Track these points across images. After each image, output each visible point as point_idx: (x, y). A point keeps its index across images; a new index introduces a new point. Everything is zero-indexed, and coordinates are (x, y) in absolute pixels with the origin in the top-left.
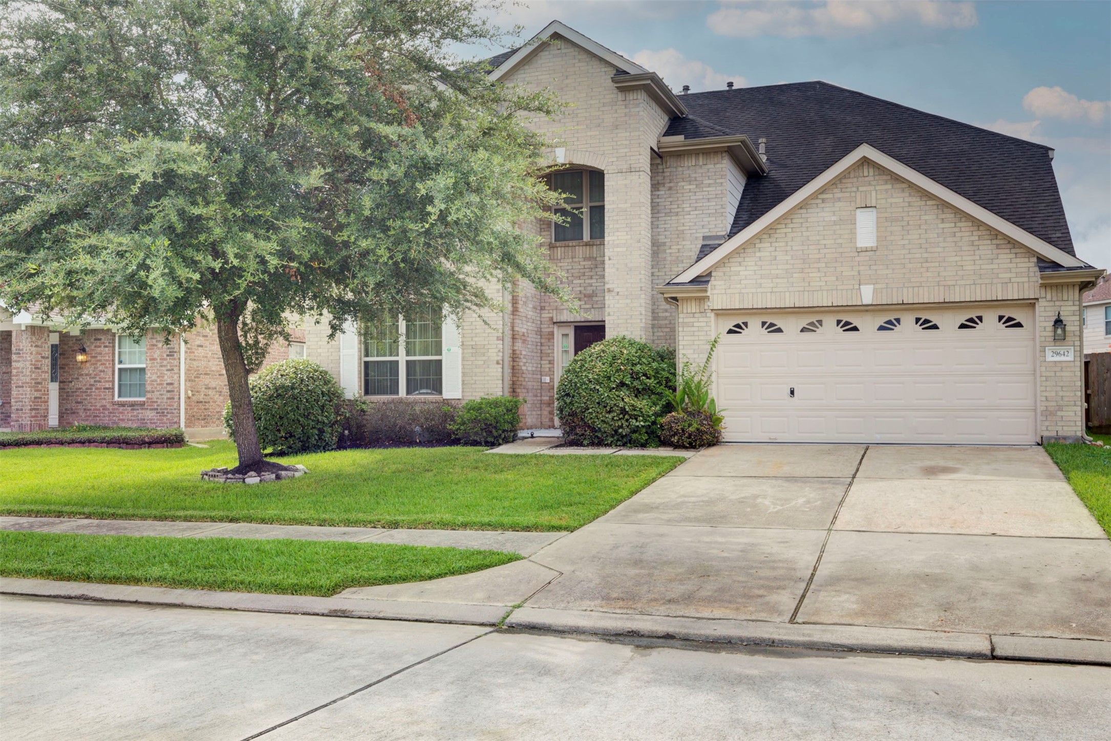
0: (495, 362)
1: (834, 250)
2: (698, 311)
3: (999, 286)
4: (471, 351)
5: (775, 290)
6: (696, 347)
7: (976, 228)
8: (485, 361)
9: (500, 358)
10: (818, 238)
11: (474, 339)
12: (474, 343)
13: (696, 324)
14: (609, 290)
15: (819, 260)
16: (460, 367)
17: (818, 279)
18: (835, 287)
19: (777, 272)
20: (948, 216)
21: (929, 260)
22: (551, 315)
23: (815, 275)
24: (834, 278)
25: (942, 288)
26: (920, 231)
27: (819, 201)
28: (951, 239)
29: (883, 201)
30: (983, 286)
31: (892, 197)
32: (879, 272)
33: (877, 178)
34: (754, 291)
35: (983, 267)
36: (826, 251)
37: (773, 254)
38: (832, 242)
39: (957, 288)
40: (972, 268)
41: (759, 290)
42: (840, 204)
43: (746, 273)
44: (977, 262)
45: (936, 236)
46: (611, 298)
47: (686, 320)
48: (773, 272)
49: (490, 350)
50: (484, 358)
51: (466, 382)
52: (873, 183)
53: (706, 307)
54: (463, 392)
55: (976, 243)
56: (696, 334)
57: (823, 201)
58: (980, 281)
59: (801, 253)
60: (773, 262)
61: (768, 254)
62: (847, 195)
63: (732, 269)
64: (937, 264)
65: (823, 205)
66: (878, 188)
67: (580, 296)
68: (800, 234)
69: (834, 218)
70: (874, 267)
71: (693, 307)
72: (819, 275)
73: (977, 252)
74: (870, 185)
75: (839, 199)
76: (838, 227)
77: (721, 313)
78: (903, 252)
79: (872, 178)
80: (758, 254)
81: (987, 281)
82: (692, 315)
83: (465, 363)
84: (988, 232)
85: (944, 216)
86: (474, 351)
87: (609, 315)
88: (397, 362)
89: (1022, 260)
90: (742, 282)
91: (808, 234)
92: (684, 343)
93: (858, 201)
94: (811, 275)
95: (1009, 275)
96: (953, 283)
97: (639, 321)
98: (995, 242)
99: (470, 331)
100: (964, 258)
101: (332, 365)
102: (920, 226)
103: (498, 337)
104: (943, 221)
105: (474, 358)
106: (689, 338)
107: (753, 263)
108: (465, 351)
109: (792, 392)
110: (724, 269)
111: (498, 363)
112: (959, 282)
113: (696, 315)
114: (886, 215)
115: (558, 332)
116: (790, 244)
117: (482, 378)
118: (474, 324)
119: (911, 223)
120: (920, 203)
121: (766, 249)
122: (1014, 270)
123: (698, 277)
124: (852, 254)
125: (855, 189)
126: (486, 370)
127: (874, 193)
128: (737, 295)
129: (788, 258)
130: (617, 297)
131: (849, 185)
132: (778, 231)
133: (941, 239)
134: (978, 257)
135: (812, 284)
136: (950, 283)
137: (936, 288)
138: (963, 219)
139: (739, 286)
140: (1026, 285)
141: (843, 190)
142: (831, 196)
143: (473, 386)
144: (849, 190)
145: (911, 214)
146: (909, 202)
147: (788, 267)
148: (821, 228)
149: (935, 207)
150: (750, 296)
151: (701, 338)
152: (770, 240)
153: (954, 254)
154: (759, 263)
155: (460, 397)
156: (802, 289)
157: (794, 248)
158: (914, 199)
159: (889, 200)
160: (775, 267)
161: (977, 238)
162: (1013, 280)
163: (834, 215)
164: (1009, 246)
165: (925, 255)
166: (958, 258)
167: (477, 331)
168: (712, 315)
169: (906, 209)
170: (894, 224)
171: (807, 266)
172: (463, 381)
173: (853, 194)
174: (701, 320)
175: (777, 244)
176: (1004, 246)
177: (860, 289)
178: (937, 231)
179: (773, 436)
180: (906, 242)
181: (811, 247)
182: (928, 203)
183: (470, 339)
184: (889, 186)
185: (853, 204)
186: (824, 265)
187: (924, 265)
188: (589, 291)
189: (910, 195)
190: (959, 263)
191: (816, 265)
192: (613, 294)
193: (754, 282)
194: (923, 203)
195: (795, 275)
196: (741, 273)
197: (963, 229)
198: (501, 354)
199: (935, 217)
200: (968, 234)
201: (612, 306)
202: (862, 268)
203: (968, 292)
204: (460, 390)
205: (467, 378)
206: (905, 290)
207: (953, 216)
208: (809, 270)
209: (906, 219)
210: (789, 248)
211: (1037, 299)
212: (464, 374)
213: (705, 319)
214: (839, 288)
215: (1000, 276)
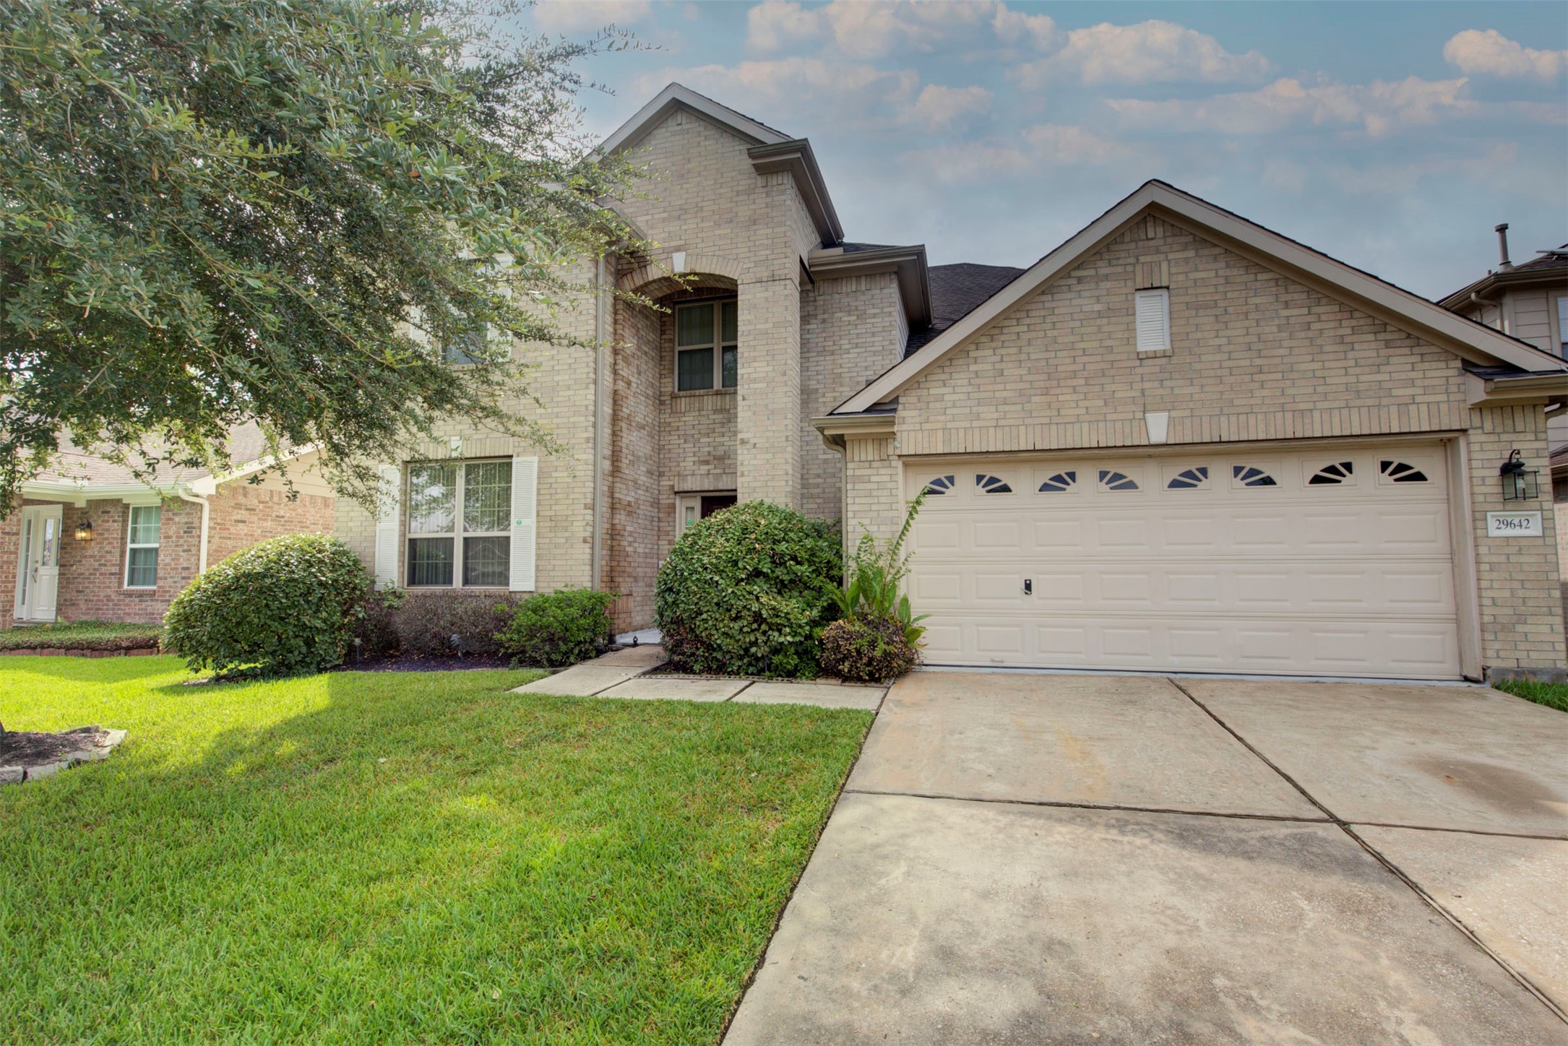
0: (581, 539)
1: (1099, 358)
2: (877, 458)
3: (1394, 410)
4: (548, 524)
5: (1001, 423)
6: (875, 514)
7: (1347, 315)
8: (567, 539)
9: (588, 534)
10: (1072, 338)
11: (553, 508)
12: (553, 513)
13: (873, 479)
14: (743, 442)
15: (1074, 375)
16: (534, 546)
17: (1074, 405)
18: (1101, 417)
19: (1005, 394)
20: (1296, 296)
21: (1265, 369)
22: (671, 483)
23: (1068, 397)
24: (1101, 403)
25: (1289, 415)
26: (1246, 323)
27: (1073, 281)
28: (1303, 334)
29: (1181, 277)
30: (1364, 410)
31: (1197, 270)
32: (1176, 391)
33: (1169, 240)
34: (967, 424)
35: (1362, 378)
36: (1086, 359)
37: (997, 366)
38: (1095, 344)
39: (1316, 415)
40: (1344, 380)
41: (975, 424)
42: (1108, 285)
43: (955, 397)
44: (1351, 371)
45: (1275, 329)
46: (745, 452)
47: (858, 472)
48: (998, 395)
49: (575, 524)
50: (567, 534)
51: (541, 568)
52: (1164, 249)
53: (890, 452)
54: (536, 582)
55: (1348, 339)
56: (875, 493)
57: (1080, 280)
58: (1358, 402)
59: (1043, 363)
60: (998, 379)
61: (989, 367)
62: (1120, 269)
63: (932, 392)
64: (1279, 376)
65: (1079, 287)
66: (1171, 256)
67: (708, 458)
68: (1041, 334)
69: (1097, 307)
70: (1167, 383)
71: (869, 452)
72: (1075, 397)
73: (1350, 355)
74: (1158, 252)
75: (1106, 277)
76: (1105, 321)
77: (913, 462)
78: (1218, 357)
79: (1161, 242)
80: (973, 368)
81: (1370, 402)
82: (867, 465)
83: (541, 541)
84: (1369, 321)
85: (1288, 297)
86: (553, 524)
87: (742, 475)
88: (452, 539)
89: (1434, 365)
90: (948, 411)
91: (1055, 333)
92: (856, 508)
93: (1139, 279)
94: (1061, 398)
95: (1410, 391)
96: (1311, 406)
97: (784, 483)
98: (1382, 336)
99: (548, 497)
100: (1327, 365)
101: (364, 544)
102: (1246, 314)
103: (585, 505)
104: (1287, 305)
105: (553, 535)
106: (863, 500)
107: (965, 382)
108: (541, 524)
109: (1028, 587)
110: (919, 392)
111: (585, 541)
112: (1319, 405)
113: (875, 465)
114: (1188, 299)
115: (680, 505)
116: (1025, 349)
117: (564, 563)
118: (554, 486)
119: (1231, 310)
120: (1245, 278)
121: (986, 360)
122: (1418, 383)
123: (875, 404)
124: (1130, 364)
125: (1132, 260)
126: (570, 551)
127: (1164, 266)
128: (940, 433)
129: (1024, 372)
130: (754, 451)
131: (1123, 254)
132: (1005, 331)
133: (1284, 335)
134: (1352, 363)
135: (1063, 412)
136: (1302, 406)
137: (1279, 415)
138: (1324, 301)
139: (943, 418)
140: (1444, 407)
141: (1114, 262)
142: (1092, 272)
143: (551, 574)
144: (1121, 262)
145: (1229, 295)
146: (1226, 277)
147: (1022, 386)
148: (1078, 323)
149: (1273, 283)
150: (962, 433)
151: (882, 500)
152: (993, 345)
153: (1309, 358)
154: (977, 381)
155: (533, 589)
156: (1046, 421)
157: (1033, 356)
158: (1235, 272)
159: (1192, 276)
160: (1001, 387)
161: (1349, 331)
162: (1418, 399)
163: (1098, 302)
164: (1408, 342)
165: (1258, 362)
166: (1316, 366)
167: (558, 496)
168: (899, 464)
169: (1221, 289)
170: (1201, 312)
171: (1054, 383)
172: (537, 566)
173: (1129, 268)
174: (882, 471)
175: (1003, 351)
176: (1399, 343)
177: (1144, 419)
178: (1276, 322)
179: (998, 656)
180: (1224, 341)
181: (1059, 354)
182: (1260, 277)
183: (548, 508)
184: (1191, 253)
185: (1129, 283)
186: (1082, 382)
187: (1256, 377)
188: (720, 452)
189: (1228, 266)
190: (1319, 374)
191: (1070, 382)
192: (748, 446)
193: (968, 410)
194: (1252, 277)
195: (1035, 399)
196: (946, 397)
197: (1323, 317)
198: (589, 528)
199: (1272, 299)
200: (1332, 325)
201: (746, 463)
202: (1147, 385)
203: (1336, 420)
204: (533, 579)
205: (543, 563)
206: (1223, 419)
207: (1304, 296)
208: (1058, 391)
209: (1221, 304)
210: (1023, 357)
211: (1464, 431)
212: (539, 557)
213: (889, 471)
214: (1109, 417)
215: (1394, 392)
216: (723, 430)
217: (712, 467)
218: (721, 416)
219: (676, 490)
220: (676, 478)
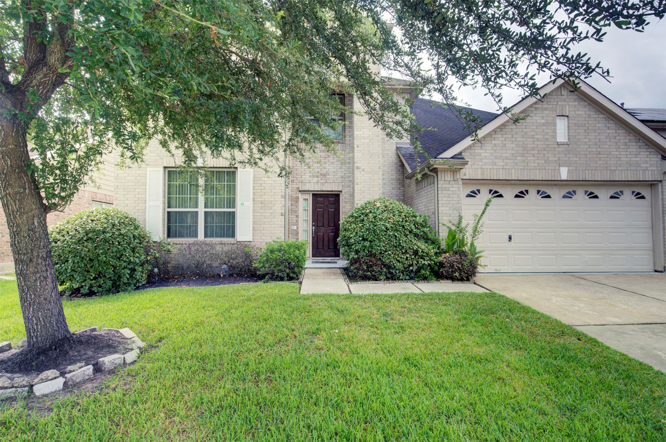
0: (280, 214)
1: (543, 143)
2: (452, 180)
3: (641, 172)
4: (260, 205)
5: (505, 167)
6: (451, 205)
7: (627, 134)
8: (271, 213)
9: (283, 211)
10: (533, 133)
11: (263, 196)
12: (263, 200)
13: (451, 189)
14: (357, 168)
15: (533, 149)
16: (251, 217)
17: (533, 162)
18: (543, 168)
19: (506, 155)
20: (612, 125)
21: (601, 153)
22: (298, 186)
23: (531, 158)
24: (543, 162)
25: (608, 171)
26: (595, 134)
27: (533, 109)
28: (613, 140)
29: (573, 113)
30: (632, 171)
31: (578, 111)
32: (571, 159)
33: (569, 97)
34: (491, 167)
35: (632, 159)
36: (538, 143)
37: (504, 142)
38: (542, 137)
39: (617, 172)
40: (626, 159)
41: (494, 167)
42: (547, 112)
43: (486, 154)
44: (629, 156)
45: (605, 137)
46: (359, 173)
47: (444, 186)
48: (504, 155)
49: (276, 205)
50: (271, 211)
51: (255, 229)
52: (567, 100)
53: (458, 177)
54: (253, 236)
55: (628, 144)
56: (451, 196)
57: (536, 109)
58: (630, 168)
59: (522, 143)
60: (504, 148)
61: (500, 142)
62: (551, 106)
63: (476, 151)
64: (605, 156)
65: (536, 112)
66: (570, 103)
67: (317, 174)
68: (521, 130)
69: (543, 121)
70: (568, 156)
71: (448, 177)
72: (534, 158)
73: (628, 150)
74: (565, 101)
75: (546, 109)
76: (545, 127)
77: (467, 182)
78: (585, 147)
79: (566, 97)
80: (494, 142)
81: (634, 168)
82: (448, 182)
83: (255, 214)
84: (634, 138)
85: (609, 125)
86: (263, 205)
87: (357, 184)
88: (197, 212)
89: (653, 156)
90: (483, 161)
91: (526, 130)
92: (443, 202)
93: (558, 111)
94: (528, 158)
95: (646, 165)
96: (615, 168)
97: (378, 189)
98: (638, 144)
99: (260, 191)
100: (621, 153)
101: (137, 214)
102: (595, 130)
103: (282, 196)
104: (609, 128)
105: (263, 211)
106: (446, 199)
107: (490, 148)
108: (256, 205)
109: (510, 238)
110: (471, 151)
111: (282, 215)
112: (618, 168)
113: (451, 183)
114: (575, 122)
115: (301, 197)
116: (514, 136)
117: (270, 226)
118: (263, 185)
119: (590, 128)
120: (595, 116)
121: (499, 140)
122: (649, 162)
123: (455, 155)
124: (554, 146)
125: (555, 103)
126: (272, 220)
127: (567, 107)
128: (480, 170)
129: (514, 146)
131: (552, 100)
132: (507, 127)
133: (608, 140)
134: (629, 153)
135: (529, 164)
136: (613, 168)
137: (605, 171)
138: (621, 128)
139: (481, 163)
140: (656, 172)
141: (549, 103)
142: (541, 106)
143: (262, 232)
144: (552, 103)
145: (590, 122)
146: (589, 115)
147: (513, 152)
148: (535, 127)
149: (604, 119)
150: (489, 171)
151: (455, 199)
152: (502, 133)
153: (615, 150)
154: (495, 148)
155: (251, 240)
156: (523, 168)
157: (518, 139)
158: (592, 113)
159: (577, 112)
160: (505, 151)
161: (628, 141)
162: (649, 168)
163: (543, 119)
164: (646, 147)
165: (599, 150)
166: (617, 153)
167: (265, 191)
168: (460, 182)
169: (587, 119)
170: (580, 128)
171: (526, 152)
172: (254, 228)
173: (554, 106)
174: (454, 186)
175: (506, 136)
176: (643, 147)
177: (559, 169)
178: (605, 134)
179: (498, 268)
180: (587, 140)
181: (528, 140)
182: (600, 116)
183: (260, 197)
184: (576, 103)
185: (554, 113)
186: (537, 152)
187: (598, 156)
189: (589, 110)
190: (618, 156)
191: (532, 152)
192: (360, 170)
193: (491, 161)
194: (597, 116)
195: (518, 158)
196: (482, 154)
197: (620, 135)
198: (284, 208)
199: (604, 125)
200: (623, 138)
202: (560, 156)
203: (623, 175)
204: (251, 235)
205: (257, 226)
206: (587, 171)
207: (614, 125)
208: (527, 155)
209: (587, 125)
210: (514, 139)
211: (661, 181)
212: (254, 223)
213: (457, 186)
214: (547, 168)
215: (642, 165)
216: (325, 161)
217: (320, 179)
218: (324, 154)
219: (300, 190)
220: (300, 184)
